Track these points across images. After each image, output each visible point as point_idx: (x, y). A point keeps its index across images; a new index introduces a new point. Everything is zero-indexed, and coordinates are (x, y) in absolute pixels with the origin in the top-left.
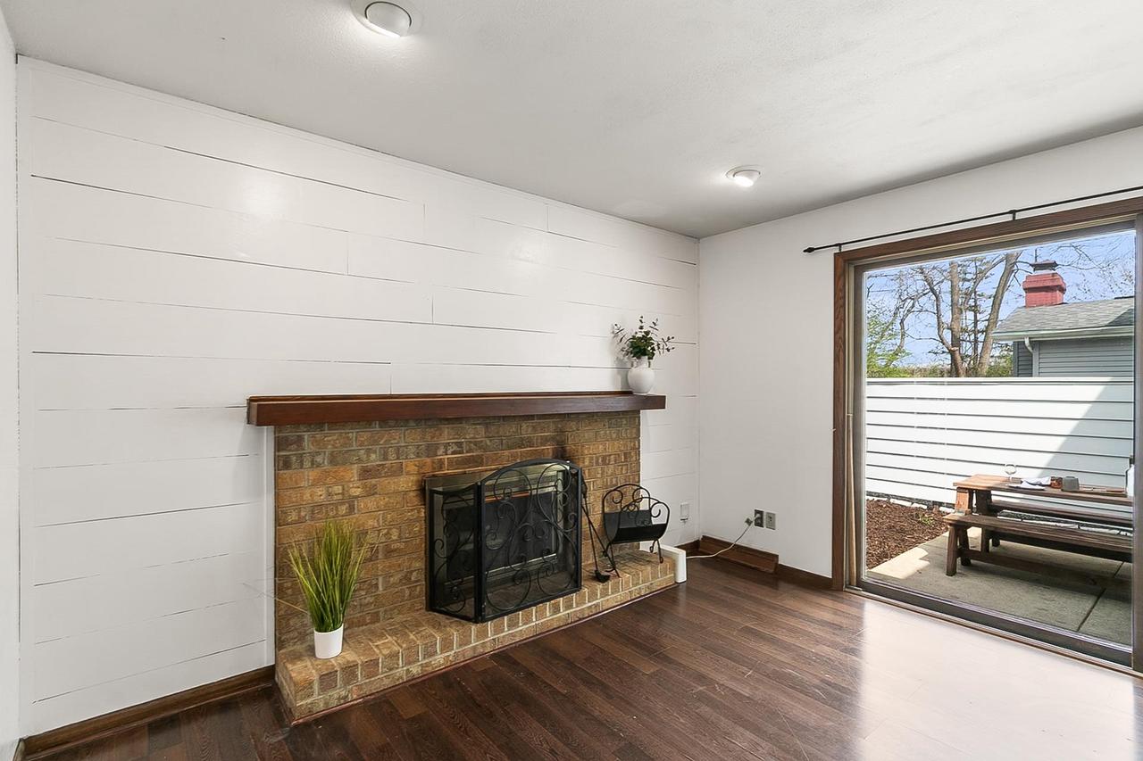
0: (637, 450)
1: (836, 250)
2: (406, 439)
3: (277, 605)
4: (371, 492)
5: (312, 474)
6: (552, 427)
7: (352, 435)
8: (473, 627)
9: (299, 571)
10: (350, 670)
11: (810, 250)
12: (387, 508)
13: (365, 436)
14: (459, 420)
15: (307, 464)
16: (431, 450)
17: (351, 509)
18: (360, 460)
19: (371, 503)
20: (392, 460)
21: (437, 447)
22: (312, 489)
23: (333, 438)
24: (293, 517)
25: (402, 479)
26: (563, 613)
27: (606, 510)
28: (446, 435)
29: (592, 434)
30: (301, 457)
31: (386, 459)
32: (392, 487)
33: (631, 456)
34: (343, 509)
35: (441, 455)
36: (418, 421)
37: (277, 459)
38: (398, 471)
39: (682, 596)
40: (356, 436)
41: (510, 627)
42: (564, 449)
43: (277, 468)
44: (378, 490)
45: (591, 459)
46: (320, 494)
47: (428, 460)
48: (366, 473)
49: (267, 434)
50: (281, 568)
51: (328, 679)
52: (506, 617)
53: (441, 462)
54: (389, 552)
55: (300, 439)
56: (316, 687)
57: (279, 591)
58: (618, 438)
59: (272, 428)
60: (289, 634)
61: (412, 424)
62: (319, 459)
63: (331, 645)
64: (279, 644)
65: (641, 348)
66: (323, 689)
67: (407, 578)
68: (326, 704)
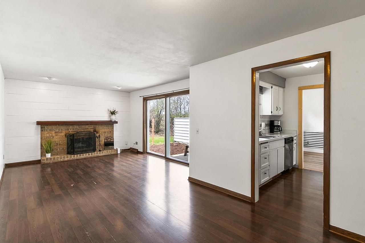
0: (113, 131)
1: (143, 97)
2: (63, 128)
3: (41, 150)
4: (57, 135)
5: (46, 132)
6: (93, 126)
7: (53, 127)
8: (72, 155)
9: (44, 146)
10: (51, 159)
11: (140, 97)
12: (60, 138)
13: (55, 127)
14: (73, 125)
15: (46, 131)
16: (68, 130)
17: (53, 138)
18: (55, 131)
19: (57, 137)
20: (60, 131)
21: (69, 129)
22: (46, 134)
23: (50, 127)
24: (43, 138)
25: (62, 134)
26: (90, 155)
27: (105, 141)
28: (71, 127)
29: (102, 128)
30: (45, 130)
31: (59, 130)
32: (60, 135)
33: (112, 132)
34: (52, 138)
35: (70, 130)
36: (65, 125)
37: (41, 130)
38: (62, 132)
39: (119, 156)
40: (54, 127)
41: (79, 156)
42: (95, 130)
43: (41, 131)
44: (58, 135)
45: (102, 132)
46: (48, 135)
47: (67, 131)
48: (56, 132)
49: (39, 126)
50: (41, 145)
51: (47, 159)
52: (79, 155)
53: (70, 131)
54: (60, 145)
55: (45, 127)
56: (45, 160)
57: (41, 148)
58: (108, 129)
59: (40, 125)
60: (43, 154)
61: (64, 125)
62: (48, 130)
63: (49, 155)
64: (41, 156)
65: (113, 113)
66: (46, 160)
67: (63, 149)
68: (47, 162)
